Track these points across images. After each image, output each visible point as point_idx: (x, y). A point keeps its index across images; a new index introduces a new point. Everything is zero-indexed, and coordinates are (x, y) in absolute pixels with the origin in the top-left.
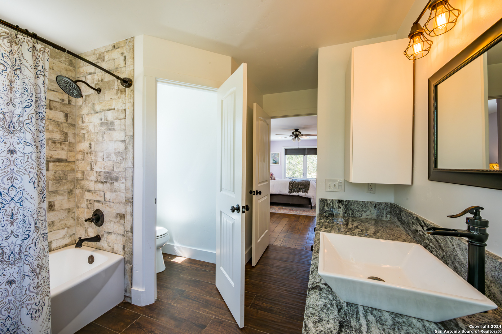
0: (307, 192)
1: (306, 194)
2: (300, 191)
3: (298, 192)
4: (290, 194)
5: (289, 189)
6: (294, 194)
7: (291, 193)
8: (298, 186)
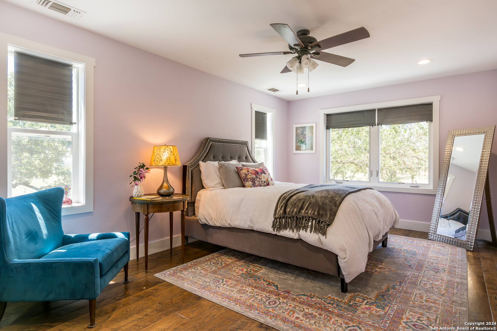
0: (324, 234)
1: (323, 238)
2: (305, 228)
3: (298, 228)
4: (278, 234)
5: (275, 218)
6: (288, 233)
7: (279, 229)
8: (302, 208)
